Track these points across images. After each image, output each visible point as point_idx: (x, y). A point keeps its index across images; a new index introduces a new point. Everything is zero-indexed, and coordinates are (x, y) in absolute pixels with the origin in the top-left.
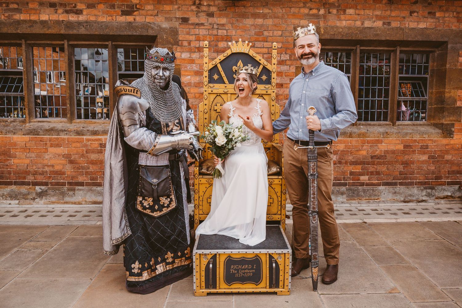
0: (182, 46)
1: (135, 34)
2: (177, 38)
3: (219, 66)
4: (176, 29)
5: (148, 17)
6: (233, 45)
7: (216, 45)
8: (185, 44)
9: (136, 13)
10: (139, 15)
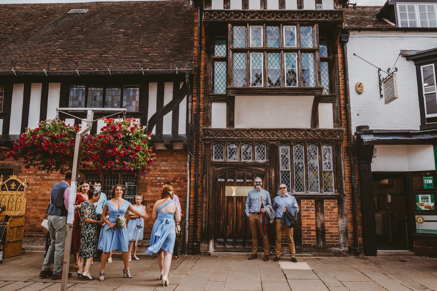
0: (22, 173)
1: (4, 168)
2: (21, 170)
3: (6, 184)
4: (21, 166)
5: (10, 161)
6: (11, 177)
7: (37, 173)
8: (24, 172)
9: (5, 160)
10: (7, 160)
